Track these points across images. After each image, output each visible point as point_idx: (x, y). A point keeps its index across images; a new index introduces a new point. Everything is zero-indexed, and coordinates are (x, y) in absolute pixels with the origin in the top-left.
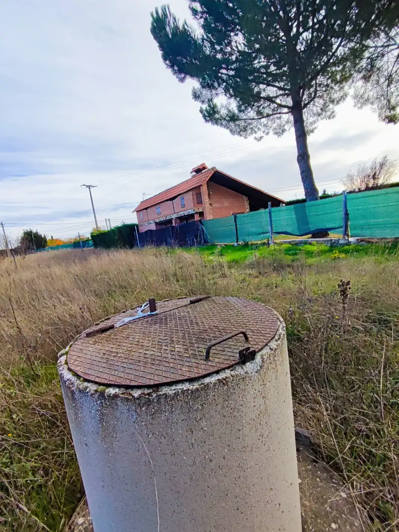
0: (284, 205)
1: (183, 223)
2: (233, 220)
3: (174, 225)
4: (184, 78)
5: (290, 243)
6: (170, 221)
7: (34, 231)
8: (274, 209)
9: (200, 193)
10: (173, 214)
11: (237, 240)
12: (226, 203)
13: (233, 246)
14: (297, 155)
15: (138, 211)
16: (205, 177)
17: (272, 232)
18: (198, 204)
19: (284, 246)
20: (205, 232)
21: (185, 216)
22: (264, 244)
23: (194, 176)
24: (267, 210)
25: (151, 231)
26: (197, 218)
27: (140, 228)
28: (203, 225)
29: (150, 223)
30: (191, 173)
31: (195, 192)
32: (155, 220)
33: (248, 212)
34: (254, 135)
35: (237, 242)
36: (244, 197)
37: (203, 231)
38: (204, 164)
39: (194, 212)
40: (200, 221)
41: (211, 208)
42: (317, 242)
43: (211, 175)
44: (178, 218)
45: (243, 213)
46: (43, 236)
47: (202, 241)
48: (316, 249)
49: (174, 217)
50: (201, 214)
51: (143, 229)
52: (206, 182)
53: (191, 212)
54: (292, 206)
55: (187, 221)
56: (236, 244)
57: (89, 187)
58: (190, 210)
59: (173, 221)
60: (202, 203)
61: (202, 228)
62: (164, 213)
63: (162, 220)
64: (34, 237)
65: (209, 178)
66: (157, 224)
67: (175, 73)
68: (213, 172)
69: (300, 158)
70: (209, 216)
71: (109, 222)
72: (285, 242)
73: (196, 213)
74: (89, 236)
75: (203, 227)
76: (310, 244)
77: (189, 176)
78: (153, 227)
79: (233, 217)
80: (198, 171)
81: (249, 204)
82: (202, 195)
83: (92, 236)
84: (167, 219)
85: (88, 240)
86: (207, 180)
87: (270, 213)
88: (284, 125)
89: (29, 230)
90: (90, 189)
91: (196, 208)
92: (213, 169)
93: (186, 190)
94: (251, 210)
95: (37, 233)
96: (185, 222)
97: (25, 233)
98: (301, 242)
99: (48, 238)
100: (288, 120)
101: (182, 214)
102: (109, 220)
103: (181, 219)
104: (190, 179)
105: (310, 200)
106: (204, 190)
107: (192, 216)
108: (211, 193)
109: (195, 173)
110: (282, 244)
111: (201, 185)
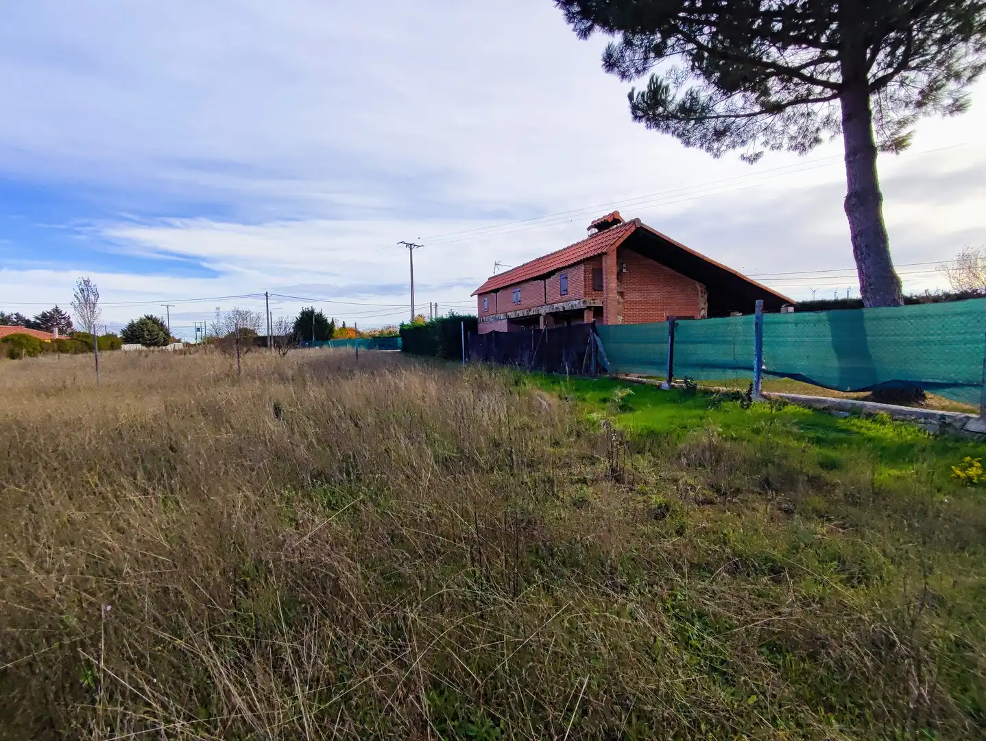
0: (791, 309)
1: (560, 326)
2: (667, 332)
3: (542, 327)
4: (590, 29)
5: (807, 404)
6: (536, 318)
7: (317, 311)
8: (768, 317)
9: (601, 270)
10: (542, 306)
11: (671, 376)
12: (656, 294)
13: (659, 387)
14: (845, 192)
15: (482, 294)
16: (615, 237)
17: (760, 370)
18: (594, 290)
19: (790, 409)
20: (601, 349)
21: (565, 311)
22: (735, 396)
23: (592, 236)
24: (752, 317)
25: (497, 333)
26: (589, 318)
27: (480, 326)
28: (598, 335)
29: (499, 319)
30: (589, 229)
31: (590, 267)
32: (509, 314)
33: (703, 317)
34: (740, 150)
35: (670, 381)
36: (698, 285)
37: (597, 347)
38: (616, 213)
39: (582, 306)
40: (593, 325)
41: (621, 300)
42: (892, 413)
43: (629, 233)
44: (551, 314)
45: (692, 318)
46: (329, 321)
47: (593, 368)
48: (890, 435)
49: (544, 311)
50: (598, 312)
51: (485, 328)
52: (614, 247)
53: (577, 304)
54: (823, 315)
55: (569, 324)
56: (665, 385)
57: (410, 246)
58: (577, 302)
59: (542, 319)
60: (602, 290)
61: (595, 341)
62: (527, 302)
63: (521, 315)
64: (316, 320)
65: (622, 240)
66: (511, 321)
67: (571, 17)
68: (633, 229)
69: (854, 200)
70: (613, 318)
71: (436, 309)
72: (794, 400)
73: (589, 308)
74: (398, 330)
75: (597, 339)
76: (870, 416)
77: (585, 235)
78: (502, 327)
79: (667, 324)
80: (603, 225)
81: (709, 300)
82: (604, 272)
83: (402, 330)
84: (531, 313)
85: (396, 336)
86: (618, 244)
87: (758, 326)
88: (818, 130)
89: (310, 309)
90: (411, 249)
91: (588, 300)
92: (634, 222)
93: (572, 262)
94: (711, 314)
95: (321, 314)
96: (565, 325)
97: (303, 313)
98: (840, 408)
99: (338, 325)
100: (828, 118)
101: (560, 306)
102: (436, 305)
103: (557, 316)
104: (584, 241)
105: (875, 305)
106: (610, 264)
107: (579, 313)
108: (624, 270)
109: (597, 230)
110: (785, 404)
111: (605, 254)
